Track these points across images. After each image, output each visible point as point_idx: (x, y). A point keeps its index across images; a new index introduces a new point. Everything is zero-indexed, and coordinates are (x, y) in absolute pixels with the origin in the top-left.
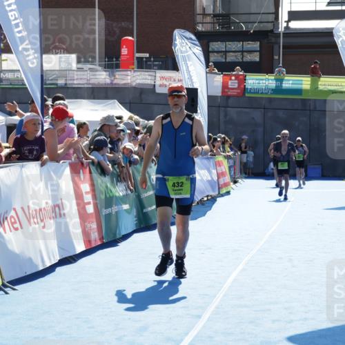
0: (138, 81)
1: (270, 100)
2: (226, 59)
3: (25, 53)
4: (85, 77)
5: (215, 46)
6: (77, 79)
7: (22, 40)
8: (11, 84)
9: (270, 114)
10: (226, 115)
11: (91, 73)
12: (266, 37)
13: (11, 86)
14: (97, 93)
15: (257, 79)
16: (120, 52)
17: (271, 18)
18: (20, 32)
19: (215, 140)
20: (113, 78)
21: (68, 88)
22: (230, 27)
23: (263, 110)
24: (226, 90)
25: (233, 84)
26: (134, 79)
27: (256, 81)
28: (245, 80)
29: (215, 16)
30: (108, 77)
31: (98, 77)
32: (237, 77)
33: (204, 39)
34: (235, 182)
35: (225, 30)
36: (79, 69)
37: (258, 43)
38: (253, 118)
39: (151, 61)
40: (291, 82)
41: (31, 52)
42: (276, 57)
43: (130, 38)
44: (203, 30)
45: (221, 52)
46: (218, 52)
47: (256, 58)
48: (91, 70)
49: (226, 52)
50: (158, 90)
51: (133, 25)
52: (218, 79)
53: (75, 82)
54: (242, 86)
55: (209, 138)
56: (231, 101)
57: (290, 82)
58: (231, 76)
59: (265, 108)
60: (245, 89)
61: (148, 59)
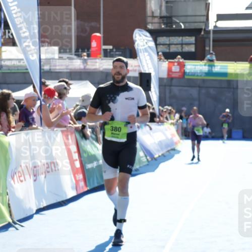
0: (105, 67)
1: (204, 81)
2: (169, 49)
4: (64, 64)
5: (162, 40)
6: (59, 65)
8: (9, 70)
9: (203, 91)
10: (170, 92)
11: (69, 61)
12: (198, 33)
13: (9, 71)
15: (193, 65)
16: (90, 45)
17: (205, 18)
20: (85, 65)
21: (52, 72)
22: (172, 26)
23: (198, 88)
24: (170, 73)
25: (176, 68)
26: (101, 65)
28: (184, 65)
29: (161, 17)
30: (82, 64)
31: (74, 64)
32: (179, 64)
33: (155, 34)
35: (168, 28)
36: (60, 58)
37: (194, 38)
38: (191, 95)
39: (113, 51)
40: (219, 67)
42: (207, 48)
43: (98, 34)
44: (153, 28)
45: (166, 44)
46: (163, 45)
47: (192, 49)
48: (70, 59)
49: (169, 45)
51: (100, 25)
52: (165, 64)
53: (57, 68)
54: (182, 71)
56: (174, 82)
58: (174, 62)
59: (199, 87)
60: (184, 73)
61: (111, 50)
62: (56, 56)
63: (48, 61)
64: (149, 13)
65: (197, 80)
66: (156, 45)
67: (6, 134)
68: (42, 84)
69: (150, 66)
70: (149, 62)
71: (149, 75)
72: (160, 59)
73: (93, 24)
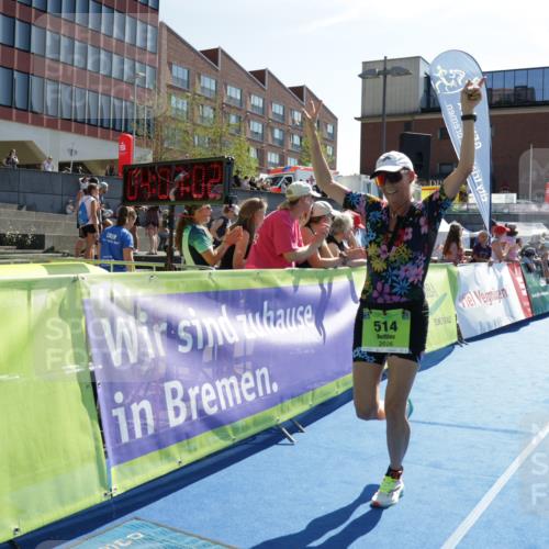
3: (480, 193)
4: (522, 208)
7: (479, 184)
11: (526, 206)
14: (530, 218)
21: (510, 215)
31: (530, 208)
36: (518, 203)
48: (526, 203)
53: (515, 211)
62: (515, 201)
67: (456, 264)
68: (492, 224)
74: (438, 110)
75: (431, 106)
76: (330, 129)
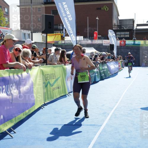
0: (99, 43)
1: (132, 47)
3: (72, 37)
4: (85, 42)
5: (118, 33)
6: (83, 42)
7: (72, 34)
8: (67, 44)
9: (132, 50)
10: (121, 51)
12: (131, 31)
14: (89, 46)
16: (94, 35)
17: (132, 26)
18: (71, 32)
19: (118, 57)
25: (122, 43)
26: (97, 42)
27: (128, 42)
28: (126, 42)
29: (118, 26)
30: (91, 42)
31: (88, 42)
32: (124, 41)
33: (115, 31)
34: (123, 68)
35: (120, 29)
36: (84, 40)
37: (129, 32)
41: (74, 37)
42: (133, 36)
43: (96, 32)
44: (115, 29)
46: (118, 35)
47: (128, 36)
48: (87, 40)
49: (120, 35)
50: (104, 45)
51: (97, 28)
52: (119, 42)
55: (117, 57)
56: (122, 47)
57: (137, 42)
58: (122, 41)
59: (131, 49)
60: (126, 44)
61: (101, 37)
63: (80, 41)
64: (113, 24)
65: (130, 46)
66: (116, 35)
67: (65, 65)
69: (114, 42)
70: (113, 40)
71: (113, 45)
72: (117, 40)
73: (95, 28)
74: (54, 3)
75: (48, 1)
76: (6, 10)
